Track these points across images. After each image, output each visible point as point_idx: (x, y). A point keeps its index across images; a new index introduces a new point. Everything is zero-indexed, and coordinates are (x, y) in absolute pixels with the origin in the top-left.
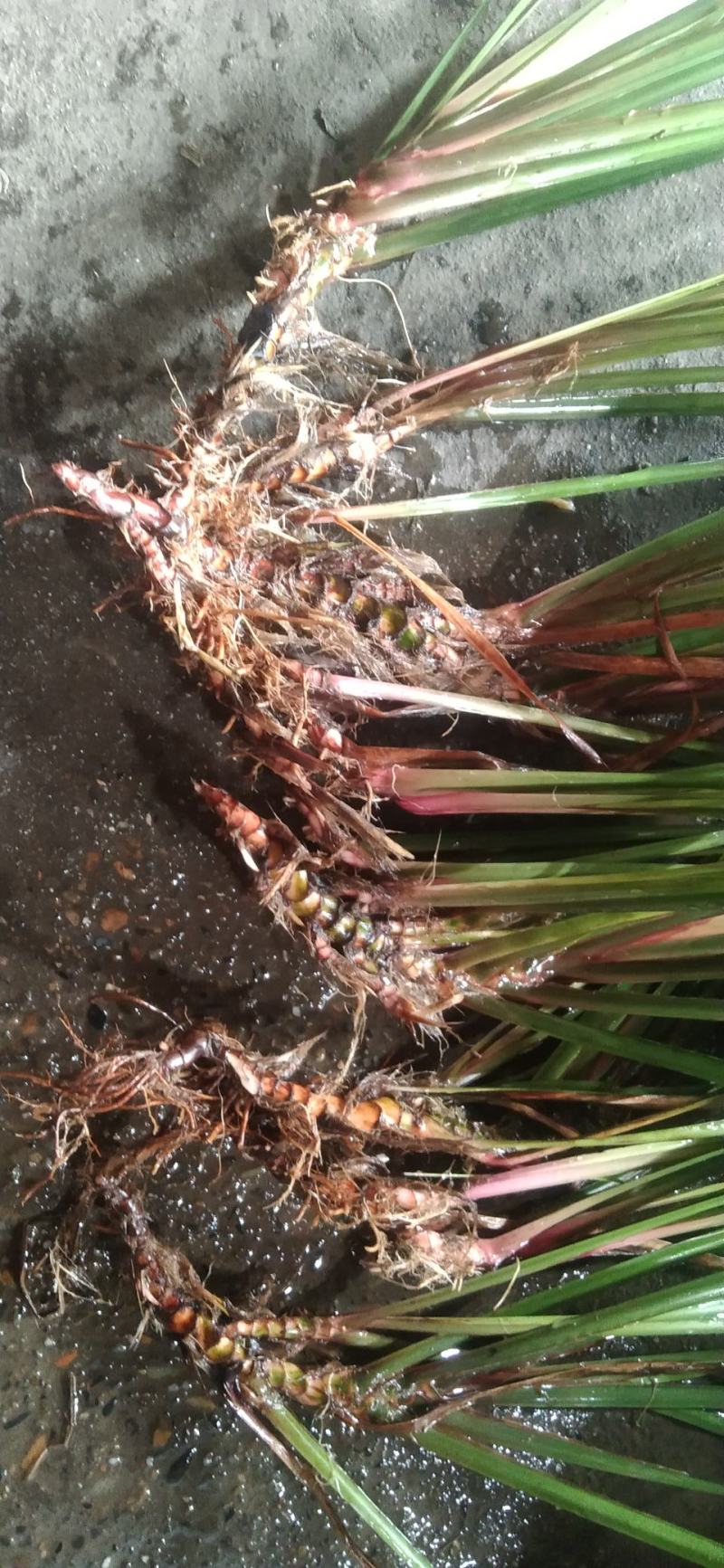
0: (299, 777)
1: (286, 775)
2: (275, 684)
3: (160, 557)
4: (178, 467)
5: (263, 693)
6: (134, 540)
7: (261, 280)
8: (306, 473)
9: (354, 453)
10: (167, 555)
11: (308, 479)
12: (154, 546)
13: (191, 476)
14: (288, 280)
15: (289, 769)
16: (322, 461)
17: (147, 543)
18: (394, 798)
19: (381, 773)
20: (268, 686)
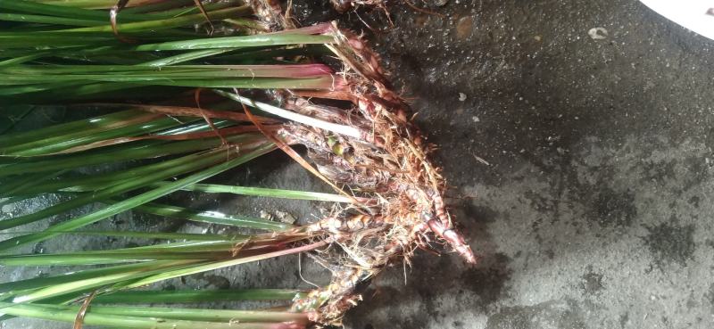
0: (380, 90)
1: (386, 91)
2: (388, 136)
3: (437, 206)
4: (418, 239)
5: (394, 132)
6: (447, 218)
7: (355, 304)
8: (362, 220)
9: (338, 224)
10: (434, 207)
11: (361, 216)
12: (439, 213)
13: (413, 235)
14: (342, 300)
15: (385, 94)
16: (354, 224)
17: (441, 214)
18: (334, 73)
19: (339, 87)
20: (391, 137)
